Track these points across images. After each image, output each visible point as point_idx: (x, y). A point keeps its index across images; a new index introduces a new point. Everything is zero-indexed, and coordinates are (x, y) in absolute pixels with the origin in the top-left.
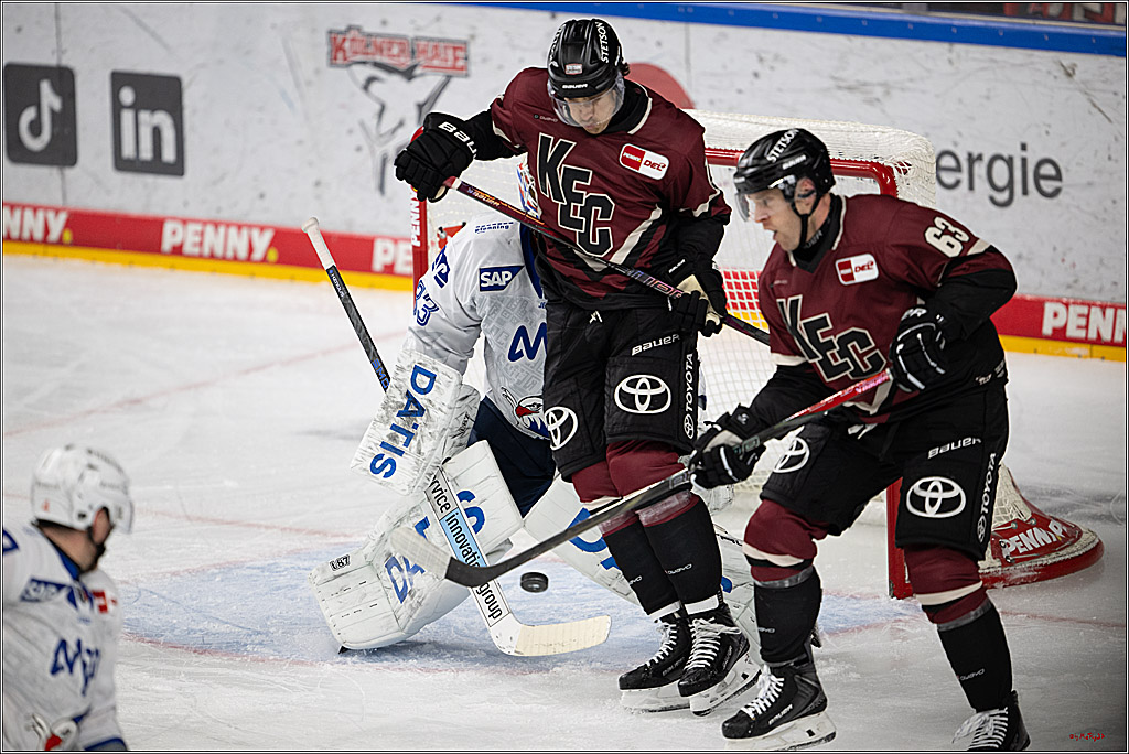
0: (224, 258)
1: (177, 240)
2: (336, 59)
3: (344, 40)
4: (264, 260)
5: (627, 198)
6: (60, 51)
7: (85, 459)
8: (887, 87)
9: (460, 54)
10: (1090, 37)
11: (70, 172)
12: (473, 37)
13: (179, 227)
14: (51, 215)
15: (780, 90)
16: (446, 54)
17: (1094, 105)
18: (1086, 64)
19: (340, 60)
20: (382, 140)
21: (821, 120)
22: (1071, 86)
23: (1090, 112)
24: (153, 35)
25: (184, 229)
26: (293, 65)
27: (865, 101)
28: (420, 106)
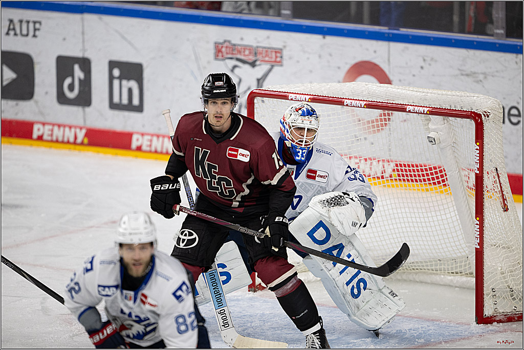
1: (139, 144)
2: (218, 56)
3: (222, 47)
6: (84, 50)
8: (485, 75)
9: (278, 55)
11: (87, 109)
12: (285, 47)
13: (140, 137)
14: (78, 130)
15: (433, 75)
16: (271, 54)
19: (220, 57)
21: (448, 90)
24: (130, 43)
25: (143, 138)
26: (197, 59)
27: (474, 81)
28: (258, 80)
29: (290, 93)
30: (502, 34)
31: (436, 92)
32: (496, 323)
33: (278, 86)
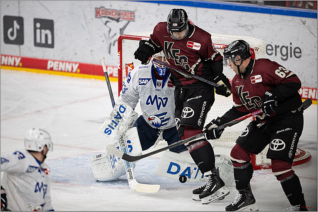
0: (65, 71)
1: (52, 66)
2: (97, 16)
3: (100, 10)
4: (76, 72)
5: (190, 56)
6: (20, 12)
7: (39, 132)
8: (253, 26)
9: (132, 15)
10: (310, 13)
11: (22, 46)
12: (136, 10)
13: (52, 62)
14: (16, 58)
15: (222, 27)
16: (128, 15)
17: (311, 32)
18: (309, 21)
20: (110, 39)
21: (234, 35)
22: (304, 27)
23: (310, 34)
24: (46, 8)
25: (54, 63)
26: (85, 17)
27: (246, 30)
28: (121, 30)
29: (143, 37)
30: (262, 3)
31: (227, 36)
32: (263, 169)
33: (136, 33)
